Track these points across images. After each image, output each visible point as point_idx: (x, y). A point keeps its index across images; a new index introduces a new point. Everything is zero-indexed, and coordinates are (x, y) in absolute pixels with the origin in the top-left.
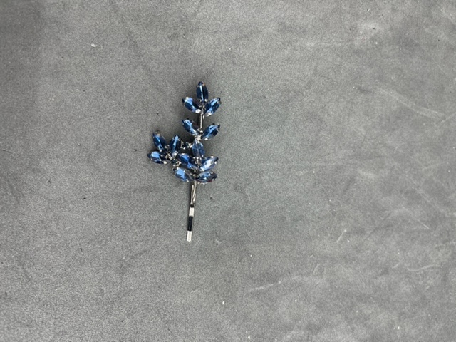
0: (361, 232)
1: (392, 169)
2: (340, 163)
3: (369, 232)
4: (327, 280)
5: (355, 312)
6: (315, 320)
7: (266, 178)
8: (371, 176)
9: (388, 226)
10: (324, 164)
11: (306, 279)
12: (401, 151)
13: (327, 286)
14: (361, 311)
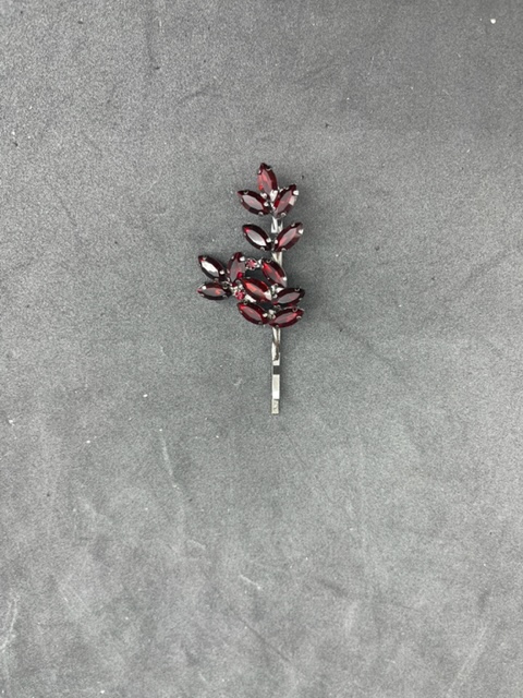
0: (258, 615)
1: (360, 657)
2: (367, 570)
3: (257, 628)
4: (179, 564)
5: (127, 614)
6: (114, 550)
7: (340, 452)
8: (348, 624)
9: (268, 660)
10: (364, 545)
11: (180, 529)
12: (389, 669)
13: (168, 564)
14: (127, 624)
